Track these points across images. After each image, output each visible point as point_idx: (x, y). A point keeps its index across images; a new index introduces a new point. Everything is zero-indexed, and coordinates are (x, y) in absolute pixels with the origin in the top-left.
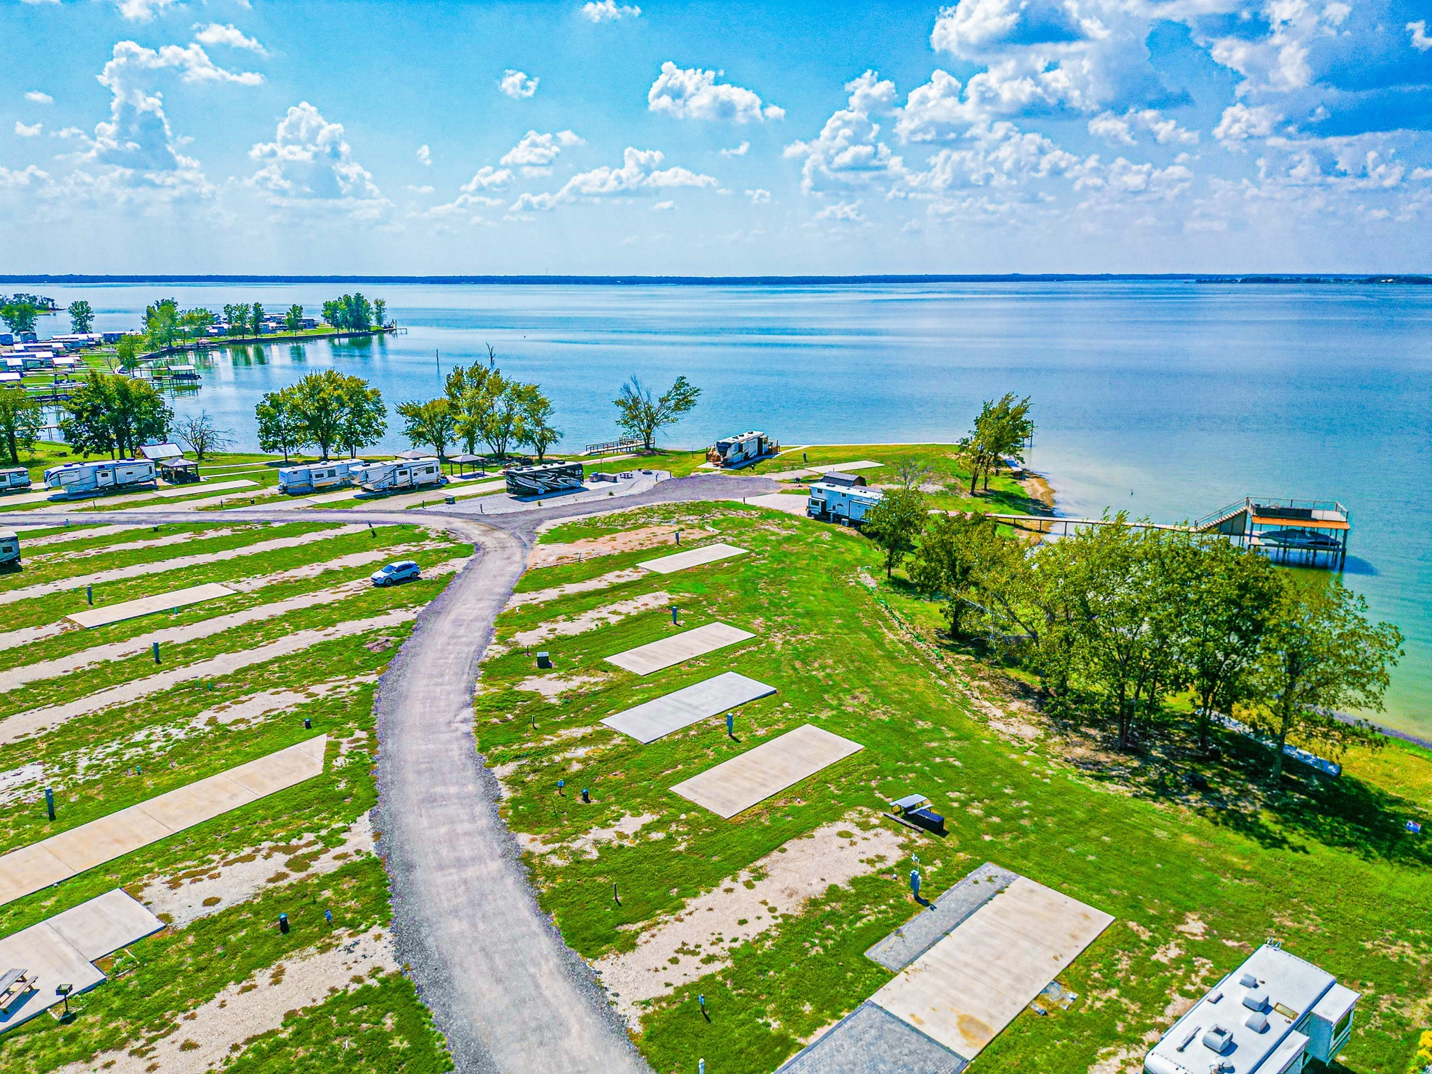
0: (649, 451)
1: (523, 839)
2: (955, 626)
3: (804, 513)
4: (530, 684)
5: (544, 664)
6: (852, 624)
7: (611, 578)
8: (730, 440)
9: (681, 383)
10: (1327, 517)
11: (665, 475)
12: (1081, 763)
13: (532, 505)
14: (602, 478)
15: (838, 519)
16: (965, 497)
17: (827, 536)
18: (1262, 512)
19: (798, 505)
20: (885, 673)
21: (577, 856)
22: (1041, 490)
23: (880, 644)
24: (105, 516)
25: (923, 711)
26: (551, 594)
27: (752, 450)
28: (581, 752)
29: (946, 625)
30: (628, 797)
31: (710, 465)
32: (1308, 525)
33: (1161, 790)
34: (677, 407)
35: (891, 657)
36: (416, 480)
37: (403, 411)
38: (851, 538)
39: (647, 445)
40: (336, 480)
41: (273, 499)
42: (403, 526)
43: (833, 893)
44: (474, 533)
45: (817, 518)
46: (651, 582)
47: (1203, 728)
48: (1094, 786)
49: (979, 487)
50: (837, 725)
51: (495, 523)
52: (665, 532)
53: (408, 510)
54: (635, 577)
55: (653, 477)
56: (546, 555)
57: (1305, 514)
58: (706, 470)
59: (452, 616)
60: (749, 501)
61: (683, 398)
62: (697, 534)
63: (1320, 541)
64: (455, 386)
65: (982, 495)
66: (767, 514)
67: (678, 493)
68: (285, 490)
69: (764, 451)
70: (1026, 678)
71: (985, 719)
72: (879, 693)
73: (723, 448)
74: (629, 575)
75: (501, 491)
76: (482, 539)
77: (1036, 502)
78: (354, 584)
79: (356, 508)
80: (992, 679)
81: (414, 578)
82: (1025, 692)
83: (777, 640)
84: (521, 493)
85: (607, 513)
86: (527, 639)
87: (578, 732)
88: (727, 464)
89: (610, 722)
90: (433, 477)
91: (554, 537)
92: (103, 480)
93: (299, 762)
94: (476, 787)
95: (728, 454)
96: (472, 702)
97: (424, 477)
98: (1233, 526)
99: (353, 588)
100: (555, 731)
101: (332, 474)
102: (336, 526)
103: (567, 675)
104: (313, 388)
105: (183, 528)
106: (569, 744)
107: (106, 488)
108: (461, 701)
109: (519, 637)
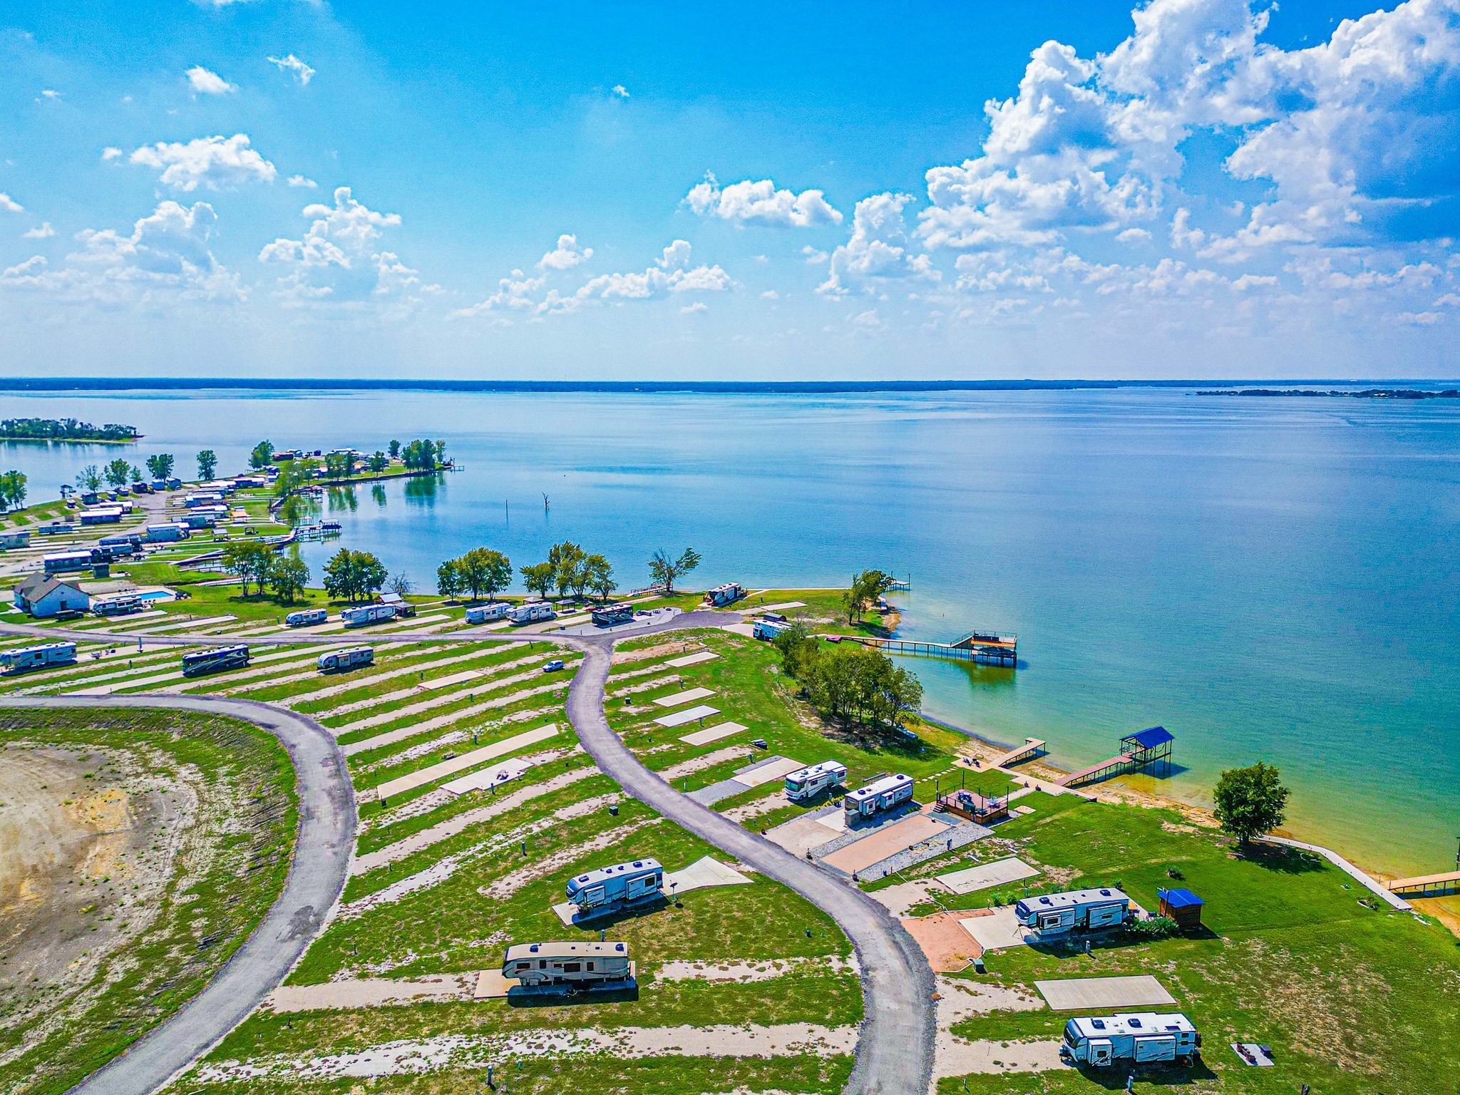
0: (670, 594)
1: (631, 750)
2: (804, 690)
3: (751, 636)
4: (624, 709)
5: (628, 702)
6: (760, 688)
7: (652, 669)
8: (717, 590)
9: (689, 552)
10: (1007, 641)
11: (679, 611)
12: (825, 734)
13: (607, 631)
14: (643, 614)
15: (767, 639)
16: (845, 626)
17: (759, 648)
18: (977, 638)
19: (748, 631)
20: (767, 707)
21: (649, 754)
22: (893, 621)
23: (768, 696)
24: (383, 637)
25: (776, 718)
26: (625, 676)
27: (731, 595)
28: (647, 729)
29: (799, 689)
30: (665, 740)
31: (705, 604)
32: (996, 645)
33: (847, 741)
34: (687, 566)
35: (772, 702)
36: (541, 615)
37: (524, 571)
38: (772, 649)
39: (668, 588)
40: (495, 616)
41: (465, 627)
42: (544, 643)
43: (727, 761)
44: (582, 647)
45: (758, 638)
46: (669, 671)
47: (875, 722)
48: (826, 740)
49: (855, 620)
50: (743, 722)
51: (591, 641)
52: (678, 646)
53: (542, 634)
54: (664, 668)
55: (671, 612)
56: (620, 657)
57: (996, 640)
58: (703, 608)
59: (585, 684)
60: (724, 628)
61: (690, 561)
62: (695, 647)
63: (1003, 652)
64: (555, 557)
65: (855, 625)
66: (734, 636)
67: (685, 623)
68: (469, 621)
69: (738, 595)
70: (822, 709)
71: (799, 722)
72: (761, 713)
73: (713, 594)
74: (660, 667)
75: (588, 622)
76: (586, 650)
77: (885, 629)
78: (535, 671)
79: (514, 632)
80: (809, 709)
81: (561, 668)
82: (820, 714)
83: (725, 694)
84: (600, 623)
85: (648, 635)
86: (619, 693)
87: (646, 724)
88: (715, 604)
89: (656, 721)
90: (549, 613)
91: (622, 648)
92: (371, 617)
93: (551, 730)
94: (612, 738)
95: (716, 598)
96: (604, 714)
97: (544, 614)
98: (966, 645)
99: (535, 672)
100: (636, 723)
101: (494, 612)
102: (509, 642)
103: (639, 705)
104: (473, 560)
105: (432, 644)
106: (644, 727)
107: (371, 621)
108: (597, 714)
109: (615, 692)
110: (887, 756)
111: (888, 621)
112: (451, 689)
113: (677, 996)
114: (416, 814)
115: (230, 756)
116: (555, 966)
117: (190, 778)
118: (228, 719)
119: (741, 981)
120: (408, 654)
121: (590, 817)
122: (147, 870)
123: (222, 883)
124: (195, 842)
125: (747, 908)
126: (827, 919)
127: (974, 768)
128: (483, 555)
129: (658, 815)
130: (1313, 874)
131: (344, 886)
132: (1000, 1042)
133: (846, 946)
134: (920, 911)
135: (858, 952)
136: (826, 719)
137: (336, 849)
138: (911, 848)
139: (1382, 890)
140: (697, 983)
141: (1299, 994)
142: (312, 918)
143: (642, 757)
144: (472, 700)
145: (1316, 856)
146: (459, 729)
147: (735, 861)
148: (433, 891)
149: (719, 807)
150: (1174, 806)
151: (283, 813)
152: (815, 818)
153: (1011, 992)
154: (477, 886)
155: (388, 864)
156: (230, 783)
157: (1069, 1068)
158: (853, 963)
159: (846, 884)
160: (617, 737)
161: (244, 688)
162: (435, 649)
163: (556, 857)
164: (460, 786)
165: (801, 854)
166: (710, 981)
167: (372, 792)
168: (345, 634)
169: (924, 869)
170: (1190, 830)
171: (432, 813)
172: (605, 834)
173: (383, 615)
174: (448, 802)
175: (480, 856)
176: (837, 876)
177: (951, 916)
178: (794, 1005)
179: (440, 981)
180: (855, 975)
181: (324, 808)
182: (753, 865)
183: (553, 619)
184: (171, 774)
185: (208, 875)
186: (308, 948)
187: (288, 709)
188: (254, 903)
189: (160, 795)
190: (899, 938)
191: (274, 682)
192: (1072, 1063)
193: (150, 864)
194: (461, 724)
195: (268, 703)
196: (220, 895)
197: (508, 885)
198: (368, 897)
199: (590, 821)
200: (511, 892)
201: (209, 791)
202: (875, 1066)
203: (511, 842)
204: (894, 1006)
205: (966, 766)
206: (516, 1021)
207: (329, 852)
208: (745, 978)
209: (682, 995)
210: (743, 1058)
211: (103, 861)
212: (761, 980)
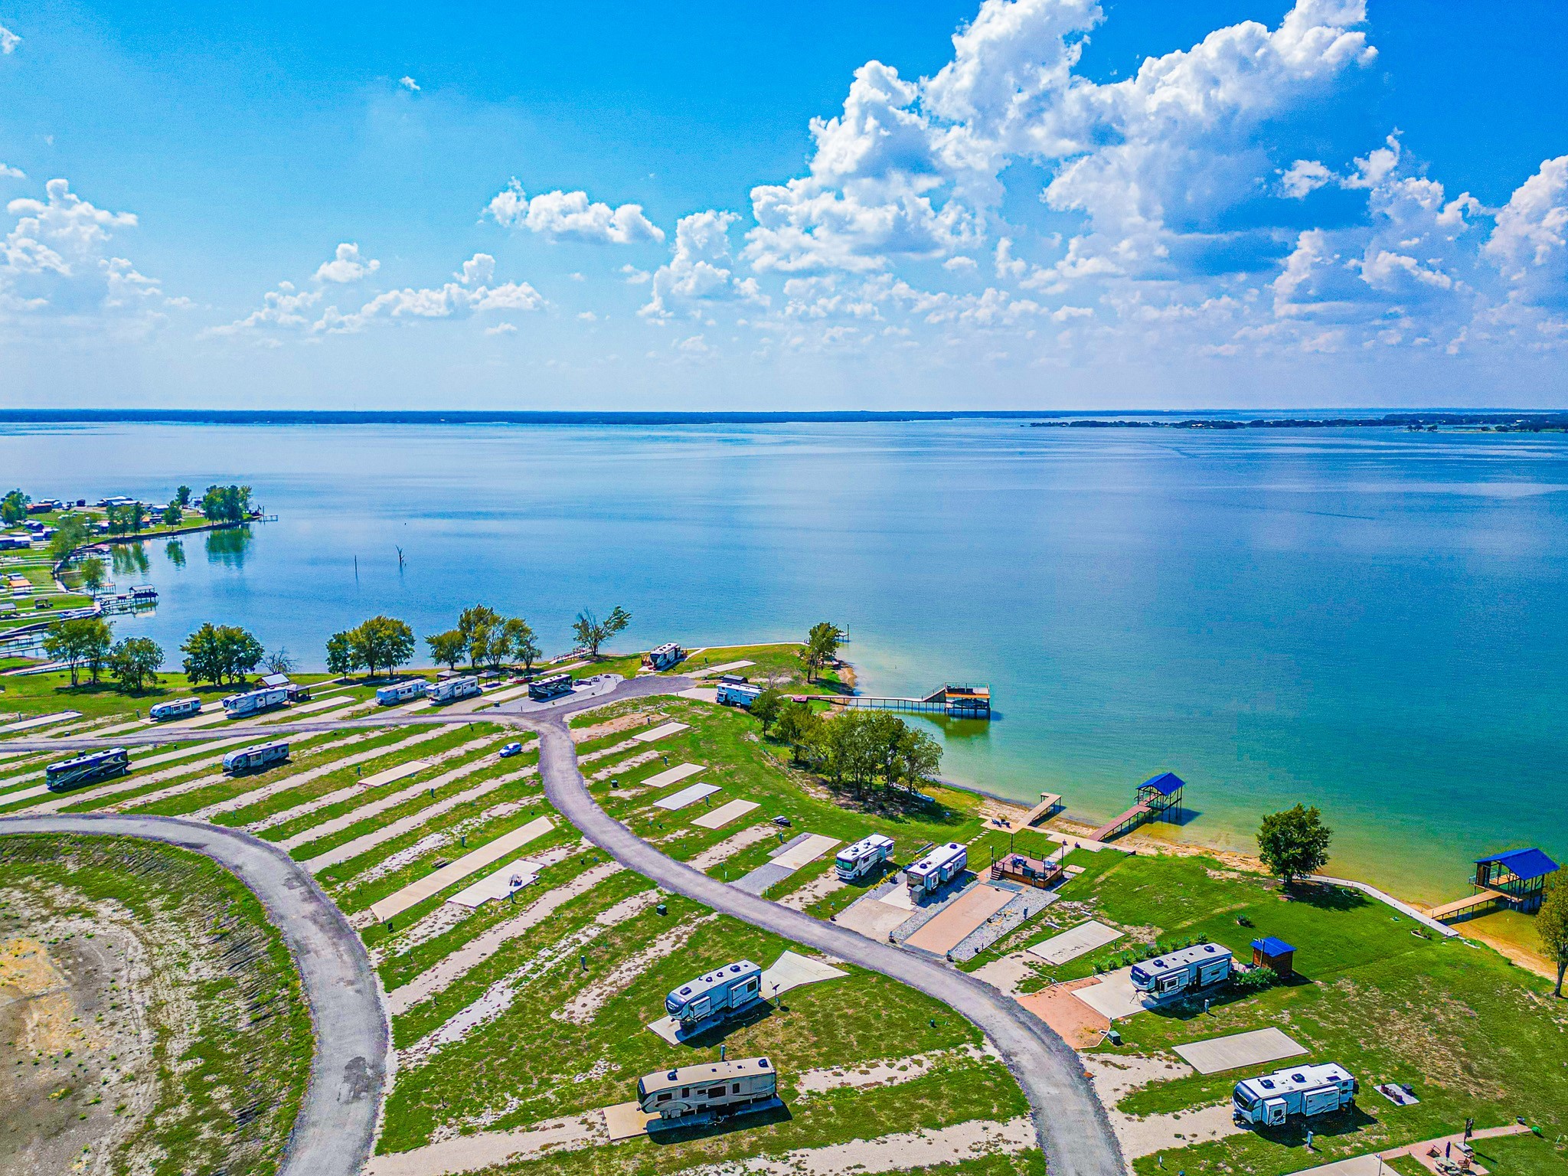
0: (601, 659)
1: (645, 839)
2: (797, 757)
3: (715, 701)
4: (614, 794)
5: (615, 785)
6: (750, 760)
7: (622, 746)
8: (658, 652)
9: (618, 612)
10: (981, 692)
11: (621, 678)
12: (842, 805)
13: (548, 705)
14: (582, 683)
15: (734, 704)
16: (805, 684)
17: (730, 715)
18: (951, 691)
19: (710, 696)
20: (766, 779)
21: (667, 842)
22: (849, 676)
23: (763, 767)
24: (285, 727)
25: (783, 792)
26: (595, 756)
27: (671, 657)
28: (651, 814)
29: (792, 757)
30: (676, 825)
31: (645, 669)
32: (973, 697)
33: (868, 811)
34: (615, 627)
35: (768, 773)
36: (465, 691)
37: (430, 641)
38: (742, 715)
39: (595, 653)
40: (411, 695)
41: (377, 711)
42: (485, 723)
43: (755, 843)
44: (530, 725)
45: (722, 704)
46: (644, 747)
47: (889, 789)
48: (845, 811)
49: (813, 677)
50: (750, 798)
51: (538, 717)
52: (639, 717)
53: (474, 712)
54: (635, 744)
55: (612, 679)
56: (581, 734)
57: (970, 691)
58: (645, 673)
59: (555, 768)
60: (681, 694)
61: (620, 621)
62: (657, 718)
63: (978, 704)
64: (467, 624)
65: (814, 683)
66: (694, 703)
67: (634, 691)
68: (381, 703)
69: (679, 656)
70: (825, 777)
71: (808, 793)
72: (765, 787)
73: (654, 657)
74: (631, 744)
75: (523, 695)
76: (536, 728)
77: (844, 685)
78: (490, 757)
79: (440, 713)
80: (811, 779)
81: (519, 752)
82: (825, 783)
83: (717, 769)
84: (538, 696)
85: (599, 707)
86: (602, 775)
87: (647, 808)
88: (657, 668)
89: (657, 804)
90: (474, 689)
91: (578, 723)
92: (260, 704)
93: (542, 825)
94: (617, 827)
95: (658, 661)
96: (594, 802)
97: (470, 689)
98: (939, 698)
99: (491, 759)
100: (635, 808)
101: (410, 690)
102: (441, 725)
103: (628, 789)
104: (371, 630)
105: (349, 732)
106: (645, 812)
107: (261, 708)
108: (588, 801)
109: (595, 775)
110: (914, 823)
111: (843, 675)
112: (402, 784)
113: (831, 1109)
114: (434, 935)
115: (157, 886)
116: (699, 1092)
117: (116, 916)
118: (133, 840)
119: (888, 1084)
120: (326, 746)
121: (637, 919)
122: (117, 1036)
123: (224, 1041)
124: (164, 995)
125: (855, 1004)
126: (943, 1006)
127: (1004, 829)
128: (382, 626)
129: (710, 911)
130: (1360, 909)
131: (390, 1029)
132: (1170, 1115)
133: (977, 1034)
134: (1030, 986)
135: (989, 1036)
136: (835, 788)
137: (357, 987)
138: (989, 921)
139: (1426, 918)
140: (844, 1091)
141: (1407, 1029)
142: (369, 1072)
143: (660, 846)
144: (433, 796)
145: (1357, 891)
146: (436, 830)
147: (819, 954)
148: (500, 1023)
149: (773, 895)
150: (1206, 852)
151: (264, 948)
152: (877, 898)
153: (1155, 1060)
154: (548, 1012)
155: (429, 998)
156: (174, 919)
157: (1244, 1132)
158: (990, 1050)
159: (943, 966)
160: (622, 827)
161: (139, 801)
162: (355, 739)
163: (623, 968)
164: (471, 897)
165: (885, 939)
166: (858, 1088)
167: (366, 914)
168: (233, 726)
169: (1012, 941)
170: (1234, 875)
171: (451, 932)
172: (663, 937)
173: (275, 701)
174: (465, 917)
175: (535, 977)
176: (928, 957)
177: (1062, 988)
178: (955, 1103)
179: (561, 1126)
180: (998, 1063)
181: (317, 938)
182: (839, 955)
183: (479, 695)
184: (88, 914)
185: (202, 1033)
186: (382, 1107)
187: (208, 822)
188: (282, 1062)
189: (88, 941)
190: (1023, 1018)
191: (173, 791)
192: (1248, 1126)
193: (117, 1028)
194: (436, 824)
195: (178, 817)
196: (229, 1057)
197: (584, 1006)
198: (425, 1039)
199: (639, 924)
200: (591, 1014)
201: (150, 931)
202: (1067, 1158)
203: (563, 956)
204: (1054, 1091)
205: (995, 827)
206: (671, 1160)
207: (350, 990)
208: (891, 1079)
209: (835, 1107)
210: (931, 1166)
211: (50, 1031)
212: (908, 1080)
